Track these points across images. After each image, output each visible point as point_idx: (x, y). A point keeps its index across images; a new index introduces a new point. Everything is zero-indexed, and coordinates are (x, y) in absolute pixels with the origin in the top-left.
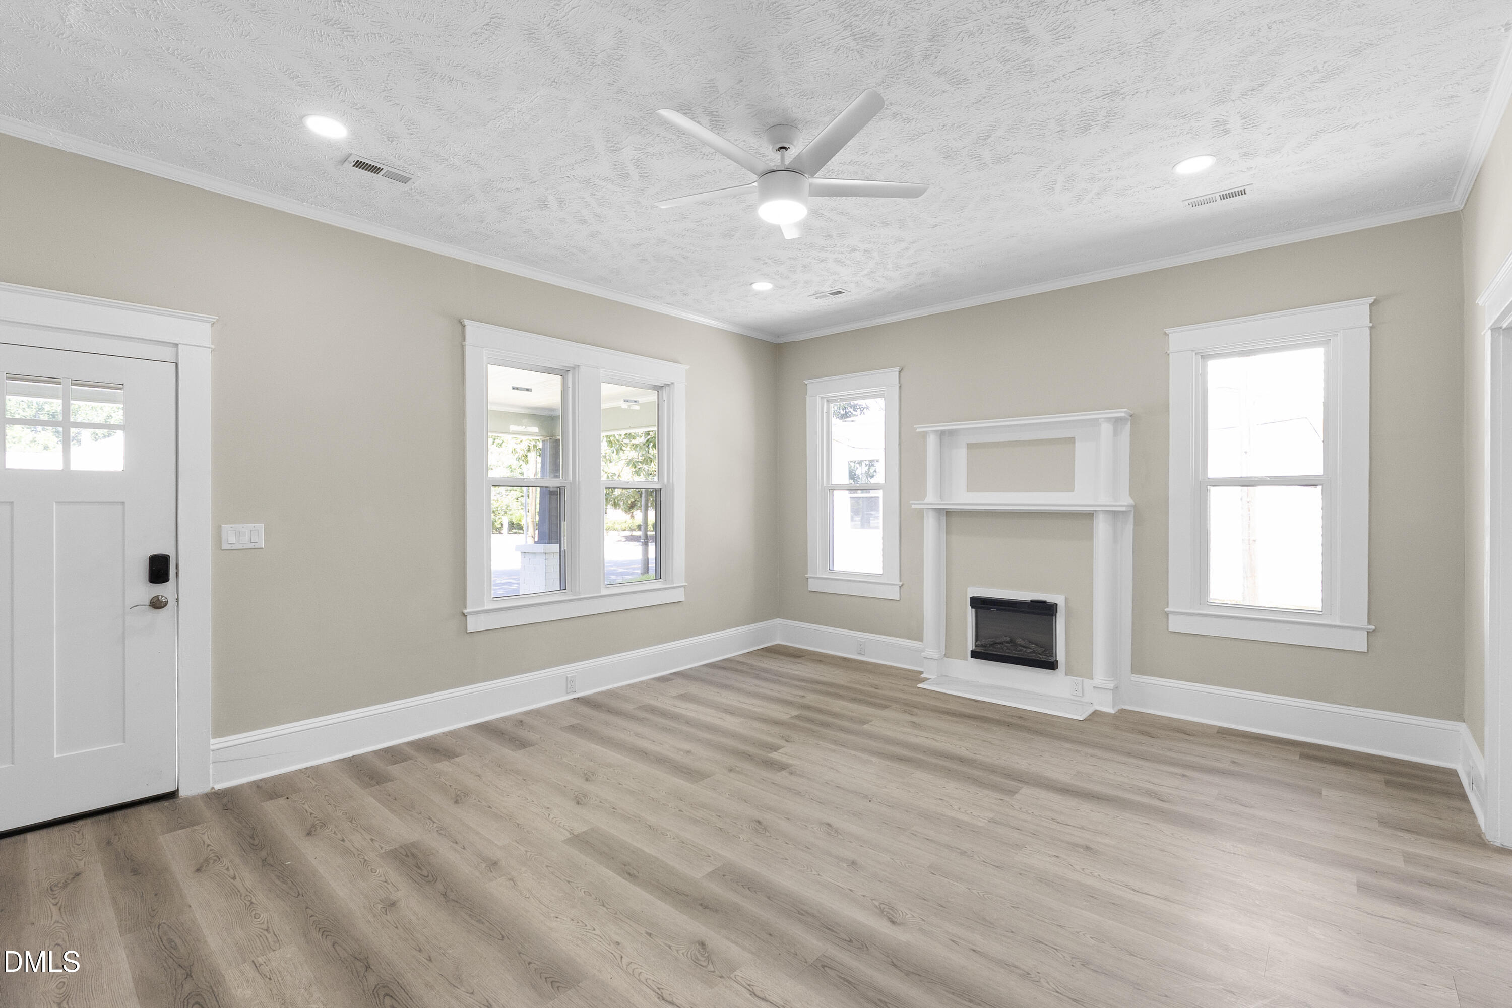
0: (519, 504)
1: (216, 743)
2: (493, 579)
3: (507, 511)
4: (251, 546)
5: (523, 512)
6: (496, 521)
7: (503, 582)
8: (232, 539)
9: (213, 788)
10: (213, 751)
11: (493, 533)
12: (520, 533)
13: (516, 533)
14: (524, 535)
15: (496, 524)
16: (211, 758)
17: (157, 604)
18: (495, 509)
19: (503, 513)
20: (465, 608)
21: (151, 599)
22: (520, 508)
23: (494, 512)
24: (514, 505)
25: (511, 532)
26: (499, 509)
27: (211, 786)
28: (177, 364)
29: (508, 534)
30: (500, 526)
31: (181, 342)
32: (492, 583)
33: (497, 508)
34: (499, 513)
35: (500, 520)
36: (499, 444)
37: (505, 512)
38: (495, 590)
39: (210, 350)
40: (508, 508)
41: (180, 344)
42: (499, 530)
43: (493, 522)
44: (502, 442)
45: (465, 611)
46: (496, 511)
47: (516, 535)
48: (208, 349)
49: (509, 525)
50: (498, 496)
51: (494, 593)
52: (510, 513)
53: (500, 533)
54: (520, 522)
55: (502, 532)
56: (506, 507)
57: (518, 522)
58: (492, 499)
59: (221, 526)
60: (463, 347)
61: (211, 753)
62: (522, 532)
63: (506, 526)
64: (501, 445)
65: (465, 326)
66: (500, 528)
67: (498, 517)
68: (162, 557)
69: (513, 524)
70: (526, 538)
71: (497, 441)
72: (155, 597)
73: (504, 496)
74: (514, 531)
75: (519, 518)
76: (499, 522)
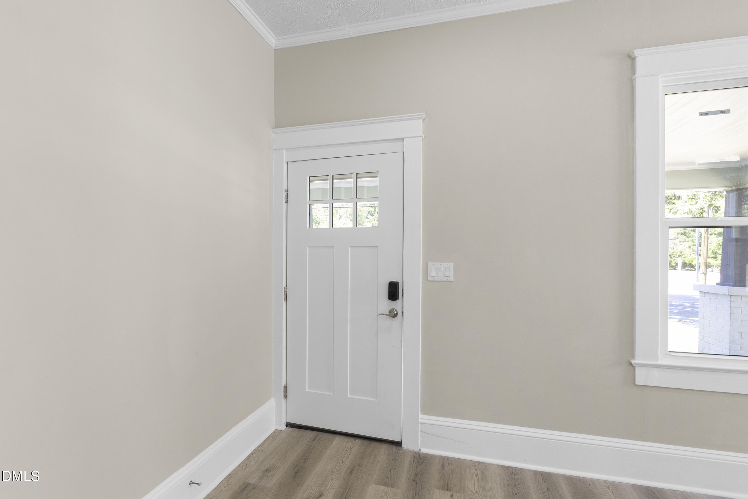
0: (691, 250)
1: (423, 418)
2: (669, 301)
3: (681, 255)
4: (445, 279)
5: (695, 256)
6: (671, 262)
7: (677, 304)
8: (434, 274)
9: (420, 450)
10: (421, 423)
11: (669, 269)
12: (692, 270)
13: (688, 270)
14: (696, 272)
15: (671, 263)
16: (419, 428)
17: (393, 314)
18: (671, 254)
19: (677, 256)
20: (633, 357)
21: (390, 310)
22: (692, 253)
23: (670, 255)
24: (687, 252)
25: (684, 269)
26: (674, 254)
27: (419, 447)
28: (404, 152)
29: (681, 270)
30: (675, 265)
31: (405, 137)
32: (669, 304)
33: (673, 253)
34: (674, 257)
35: (675, 261)
36: (674, 212)
37: (680, 256)
38: (670, 309)
39: (422, 138)
40: (682, 253)
41: (405, 138)
42: (674, 267)
43: (670, 263)
44: (676, 211)
45: (633, 362)
46: (672, 255)
47: (688, 271)
48: (420, 138)
49: (682, 264)
50: (674, 245)
51: (670, 311)
52: (683, 256)
53: (675, 269)
54: (692, 263)
55: (677, 268)
56: (680, 252)
57: (690, 262)
58: (670, 246)
59: (427, 263)
60: (632, 82)
61: (420, 424)
62: (694, 269)
63: (680, 265)
64: (676, 213)
65: (634, 59)
66: (675, 266)
67: (673, 259)
68: (394, 283)
69: (686, 263)
70: (698, 274)
71: (672, 211)
72: (392, 309)
73: (679, 245)
74: (687, 268)
75: (691, 260)
76: (674, 262)
